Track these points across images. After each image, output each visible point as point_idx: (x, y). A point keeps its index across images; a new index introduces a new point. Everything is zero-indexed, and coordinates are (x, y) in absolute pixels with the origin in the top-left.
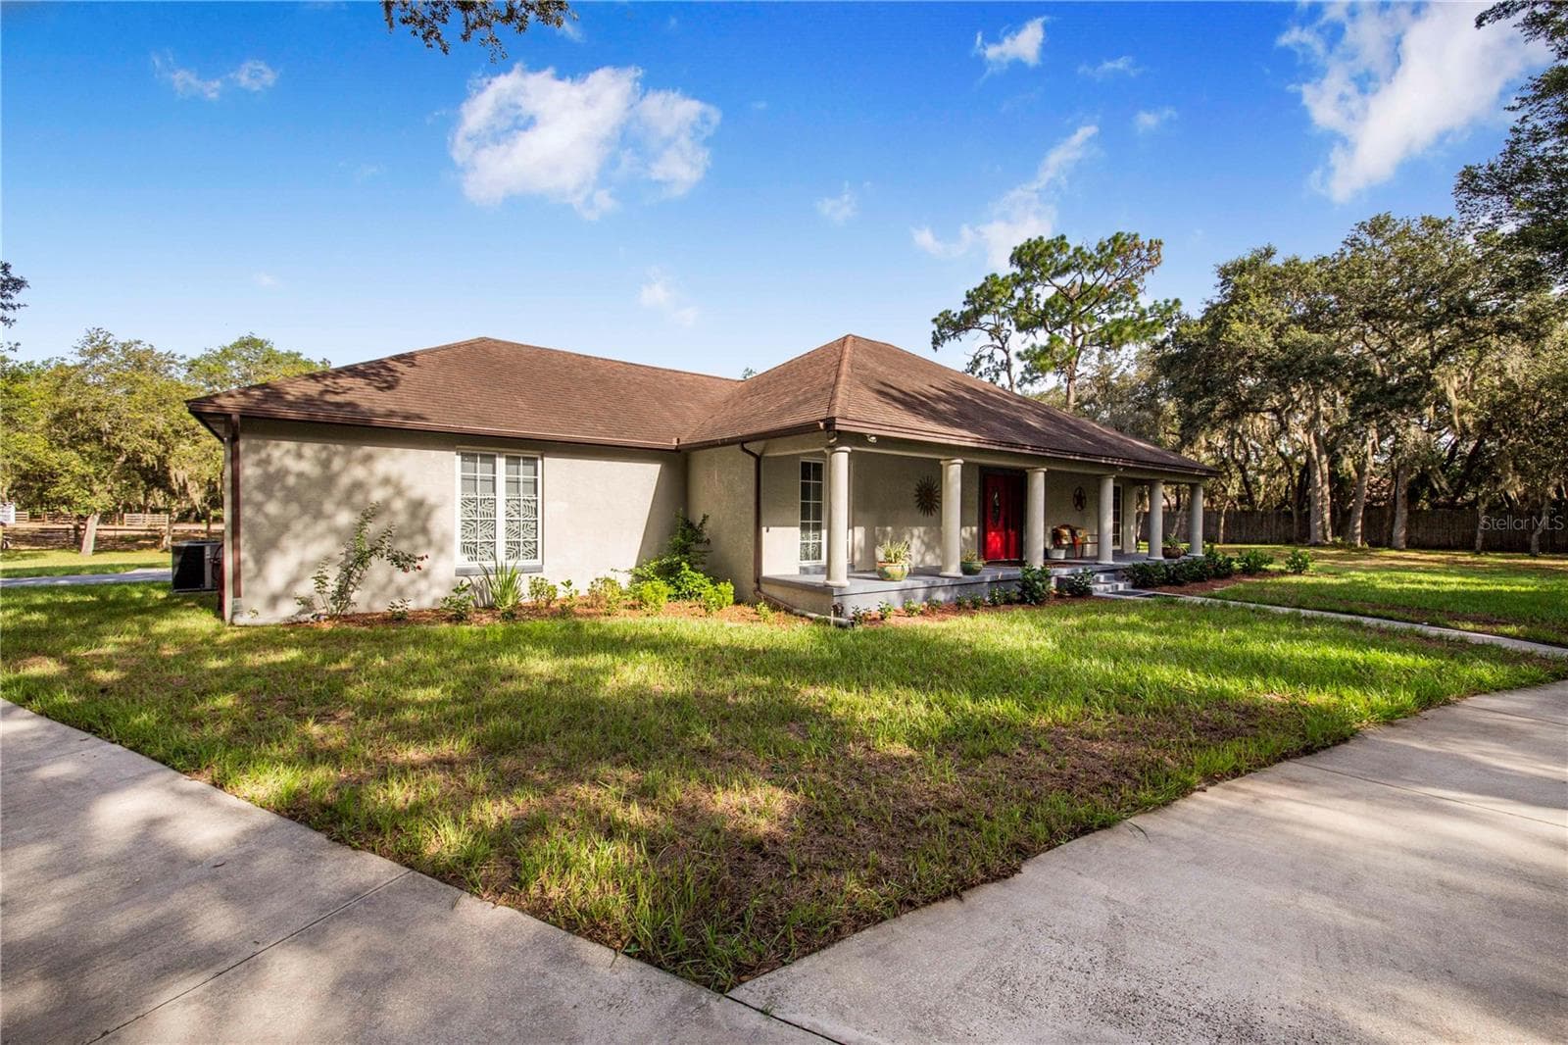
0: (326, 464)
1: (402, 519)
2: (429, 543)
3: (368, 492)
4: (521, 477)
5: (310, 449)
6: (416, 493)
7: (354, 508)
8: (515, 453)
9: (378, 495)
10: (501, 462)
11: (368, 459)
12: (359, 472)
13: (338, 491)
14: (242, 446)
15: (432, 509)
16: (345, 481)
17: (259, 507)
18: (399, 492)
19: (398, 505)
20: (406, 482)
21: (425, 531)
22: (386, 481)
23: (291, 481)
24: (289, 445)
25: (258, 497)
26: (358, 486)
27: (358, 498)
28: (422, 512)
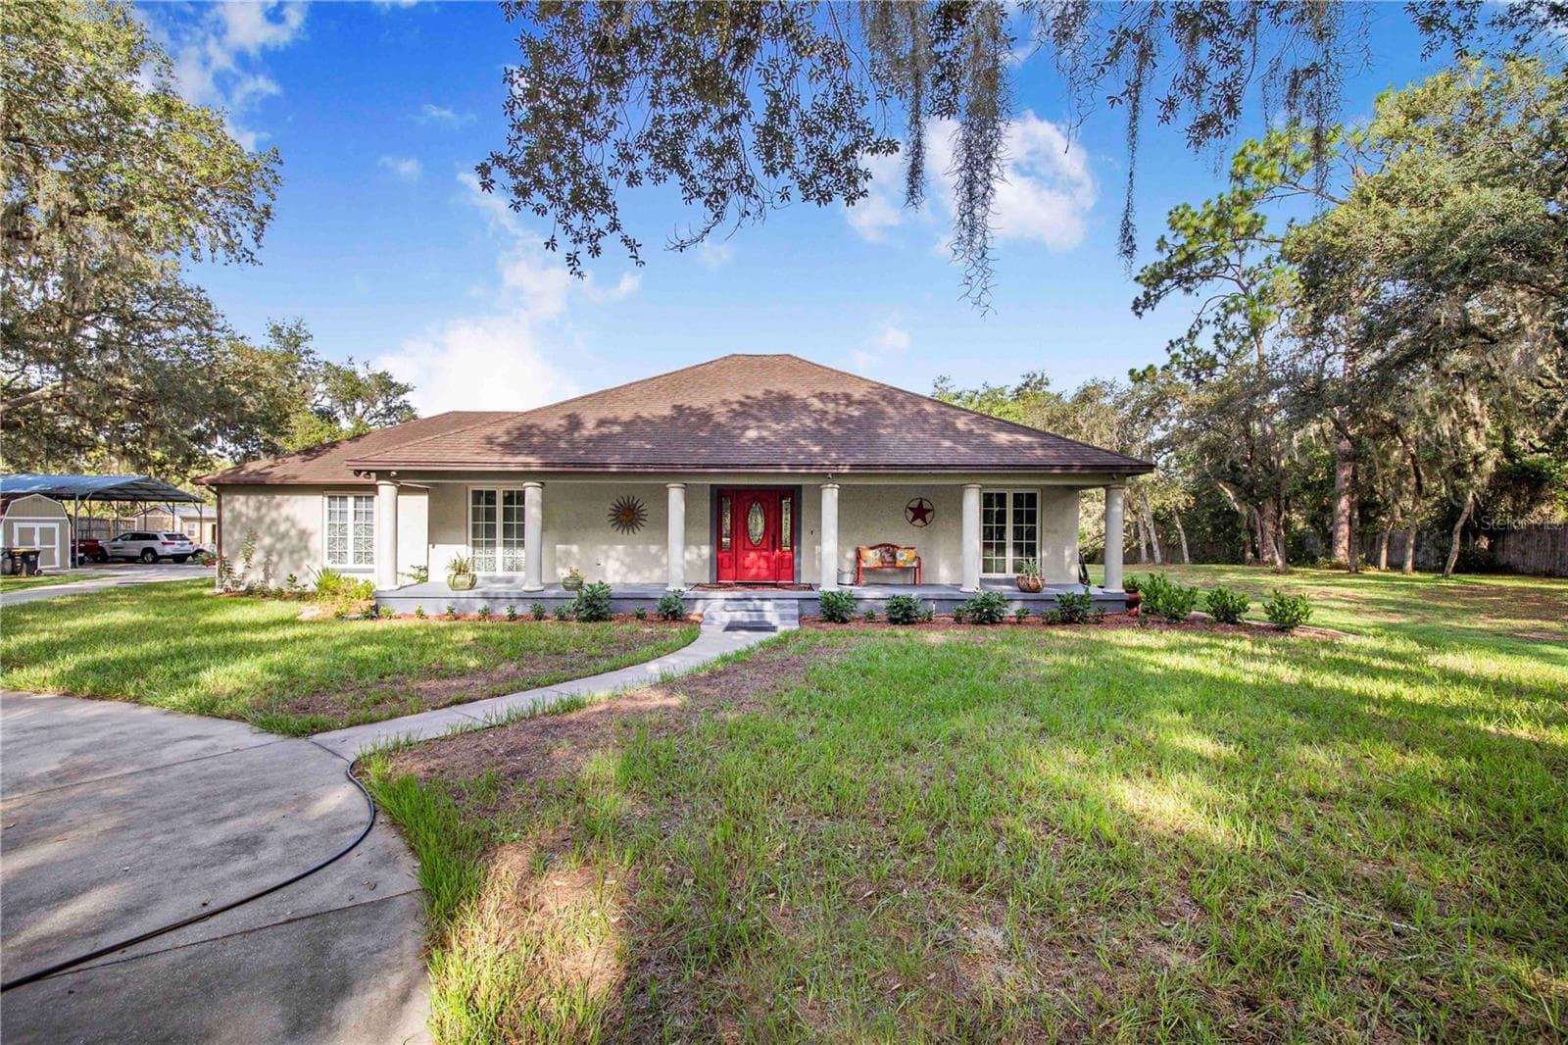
0: (258, 509)
1: (295, 541)
2: (309, 556)
3: (278, 526)
4: (364, 509)
5: (253, 500)
6: (302, 525)
7: (272, 535)
8: (358, 494)
9: (283, 527)
10: (351, 500)
11: (279, 506)
12: (274, 514)
13: (264, 527)
14: (223, 501)
15: (311, 534)
16: (268, 520)
17: (230, 534)
18: (293, 525)
19: (293, 533)
20: (297, 518)
21: (306, 548)
22: (287, 519)
23: (244, 519)
24: (242, 498)
25: (230, 528)
26: (274, 522)
27: (274, 529)
28: (305, 537)
